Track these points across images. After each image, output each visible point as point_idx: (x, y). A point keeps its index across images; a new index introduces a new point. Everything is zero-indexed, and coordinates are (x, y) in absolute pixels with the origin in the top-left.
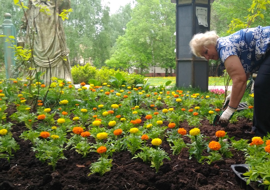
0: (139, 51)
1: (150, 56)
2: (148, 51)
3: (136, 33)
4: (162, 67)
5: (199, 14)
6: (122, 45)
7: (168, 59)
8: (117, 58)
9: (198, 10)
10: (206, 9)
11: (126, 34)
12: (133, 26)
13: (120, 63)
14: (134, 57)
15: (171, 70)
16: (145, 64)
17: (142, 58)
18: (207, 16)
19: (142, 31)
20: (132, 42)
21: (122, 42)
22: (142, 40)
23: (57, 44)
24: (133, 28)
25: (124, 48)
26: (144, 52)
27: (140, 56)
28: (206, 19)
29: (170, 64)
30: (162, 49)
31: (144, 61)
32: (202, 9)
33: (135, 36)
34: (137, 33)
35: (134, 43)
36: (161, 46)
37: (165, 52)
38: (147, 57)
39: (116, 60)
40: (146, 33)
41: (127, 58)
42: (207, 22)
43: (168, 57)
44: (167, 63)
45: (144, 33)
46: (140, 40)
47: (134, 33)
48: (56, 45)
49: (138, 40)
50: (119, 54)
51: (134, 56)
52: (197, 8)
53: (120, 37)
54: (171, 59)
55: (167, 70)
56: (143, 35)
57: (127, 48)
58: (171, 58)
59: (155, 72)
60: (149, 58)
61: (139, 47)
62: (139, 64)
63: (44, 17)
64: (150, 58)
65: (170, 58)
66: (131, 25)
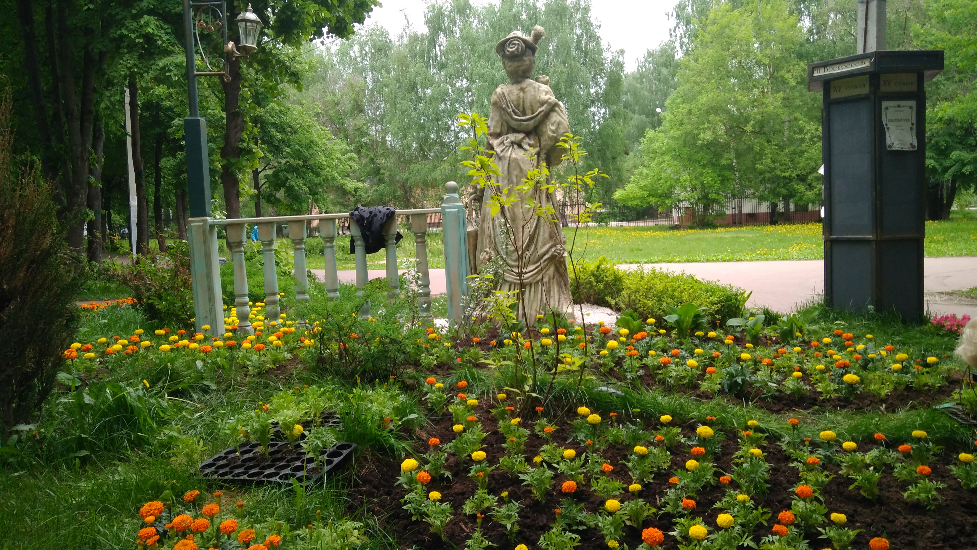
0: (699, 162)
1: (726, 173)
2: (724, 162)
3: (690, 119)
4: (762, 199)
5: (890, 121)
6: (654, 152)
7: (779, 177)
8: (642, 183)
9: (887, 108)
10: (913, 103)
11: (666, 125)
12: (683, 103)
13: (649, 195)
14: (684, 178)
15: (787, 205)
16: (713, 196)
17: (708, 180)
18: (914, 121)
19: (708, 112)
20: (681, 142)
21: (656, 145)
22: (707, 136)
23: (544, 232)
24: (684, 108)
25: (660, 160)
26: (713, 165)
27: (701, 175)
28: (911, 128)
29: (784, 191)
30: (761, 155)
31: (711, 186)
32: (899, 106)
33: (688, 128)
34: (694, 119)
35: (685, 144)
36: (757, 148)
37: (769, 161)
38: (719, 176)
39: (641, 188)
40: (718, 118)
41: (668, 183)
42: (915, 137)
43: (778, 172)
44: (775, 189)
45: (712, 117)
46: (702, 135)
47: (685, 121)
48: (541, 233)
49: (695, 137)
50: (647, 175)
51: (685, 176)
52: (885, 104)
53: (650, 133)
54: (785, 178)
55: (774, 206)
56: (709, 122)
57: (667, 158)
58: (787, 174)
59: (740, 211)
60: (724, 180)
61: (698, 152)
62: (696, 195)
63: (517, 176)
64: (728, 180)
65: (783, 175)
66: (679, 101)
